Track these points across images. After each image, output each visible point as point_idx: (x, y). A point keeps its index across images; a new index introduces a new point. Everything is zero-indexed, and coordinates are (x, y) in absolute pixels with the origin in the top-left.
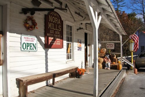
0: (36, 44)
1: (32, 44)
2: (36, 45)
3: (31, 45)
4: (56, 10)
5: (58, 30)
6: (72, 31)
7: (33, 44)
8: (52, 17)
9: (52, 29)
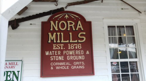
0: (18, 72)
1: (11, 72)
2: (20, 73)
3: (9, 73)
4: (70, 9)
5: (76, 41)
6: (135, 36)
7: (14, 72)
8: (57, 22)
9: (59, 41)
